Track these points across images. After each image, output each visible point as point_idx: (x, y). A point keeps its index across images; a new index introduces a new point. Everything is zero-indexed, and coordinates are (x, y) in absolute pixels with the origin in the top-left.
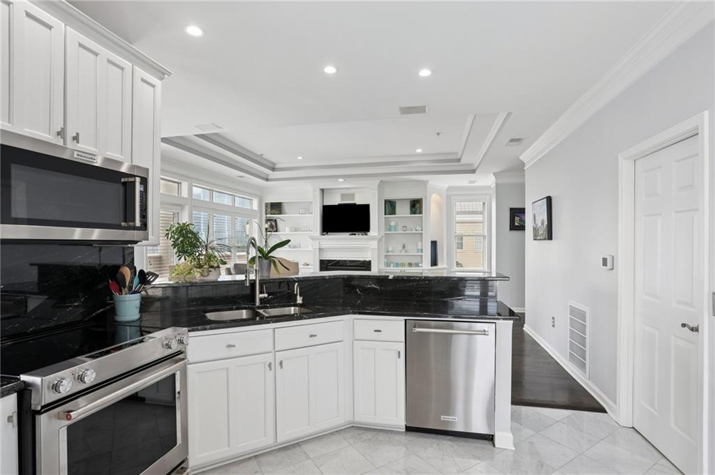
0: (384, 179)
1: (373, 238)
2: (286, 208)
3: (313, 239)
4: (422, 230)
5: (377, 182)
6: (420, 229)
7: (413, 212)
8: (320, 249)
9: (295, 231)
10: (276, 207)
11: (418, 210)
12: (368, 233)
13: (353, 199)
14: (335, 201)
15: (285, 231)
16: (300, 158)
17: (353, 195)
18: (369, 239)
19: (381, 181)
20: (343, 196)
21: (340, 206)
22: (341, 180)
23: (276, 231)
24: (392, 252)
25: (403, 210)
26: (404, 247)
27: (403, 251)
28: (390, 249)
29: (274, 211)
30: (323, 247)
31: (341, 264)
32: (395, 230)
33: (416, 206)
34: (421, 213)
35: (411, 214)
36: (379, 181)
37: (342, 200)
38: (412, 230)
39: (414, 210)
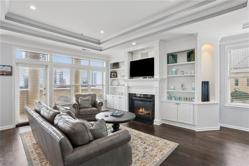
1: (156, 80)
2: (120, 65)
3: (125, 81)
4: (194, 73)
6: (193, 72)
7: (189, 60)
8: (128, 87)
10: (115, 65)
11: (192, 59)
13: (147, 56)
14: (138, 57)
18: (153, 81)
20: (142, 54)
22: (134, 43)
25: (182, 59)
26: (182, 86)
27: (181, 89)
28: (172, 87)
29: (114, 67)
30: (130, 85)
32: (176, 74)
33: (191, 55)
34: (194, 60)
35: (187, 61)
37: (141, 58)
38: (187, 73)
39: (189, 59)
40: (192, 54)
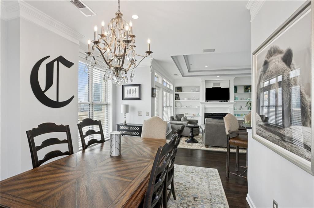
0: (237, 76)
1: (231, 103)
2: (183, 89)
3: (201, 103)
5: (234, 77)
8: (205, 108)
9: (188, 100)
10: (179, 89)
11: (249, 91)
12: (228, 101)
13: (220, 86)
14: (211, 86)
15: (184, 100)
16: (206, 66)
17: (219, 84)
18: (229, 103)
19: (236, 77)
20: (214, 84)
21: (213, 88)
22: (218, 77)
23: (179, 100)
24: (236, 109)
25: (241, 91)
27: (242, 109)
28: (236, 108)
29: (178, 91)
31: (214, 115)
32: (238, 100)
35: (245, 92)
36: (235, 77)
37: (214, 86)
38: (246, 100)
39: (247, 90)
40: (250, 88)
